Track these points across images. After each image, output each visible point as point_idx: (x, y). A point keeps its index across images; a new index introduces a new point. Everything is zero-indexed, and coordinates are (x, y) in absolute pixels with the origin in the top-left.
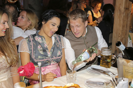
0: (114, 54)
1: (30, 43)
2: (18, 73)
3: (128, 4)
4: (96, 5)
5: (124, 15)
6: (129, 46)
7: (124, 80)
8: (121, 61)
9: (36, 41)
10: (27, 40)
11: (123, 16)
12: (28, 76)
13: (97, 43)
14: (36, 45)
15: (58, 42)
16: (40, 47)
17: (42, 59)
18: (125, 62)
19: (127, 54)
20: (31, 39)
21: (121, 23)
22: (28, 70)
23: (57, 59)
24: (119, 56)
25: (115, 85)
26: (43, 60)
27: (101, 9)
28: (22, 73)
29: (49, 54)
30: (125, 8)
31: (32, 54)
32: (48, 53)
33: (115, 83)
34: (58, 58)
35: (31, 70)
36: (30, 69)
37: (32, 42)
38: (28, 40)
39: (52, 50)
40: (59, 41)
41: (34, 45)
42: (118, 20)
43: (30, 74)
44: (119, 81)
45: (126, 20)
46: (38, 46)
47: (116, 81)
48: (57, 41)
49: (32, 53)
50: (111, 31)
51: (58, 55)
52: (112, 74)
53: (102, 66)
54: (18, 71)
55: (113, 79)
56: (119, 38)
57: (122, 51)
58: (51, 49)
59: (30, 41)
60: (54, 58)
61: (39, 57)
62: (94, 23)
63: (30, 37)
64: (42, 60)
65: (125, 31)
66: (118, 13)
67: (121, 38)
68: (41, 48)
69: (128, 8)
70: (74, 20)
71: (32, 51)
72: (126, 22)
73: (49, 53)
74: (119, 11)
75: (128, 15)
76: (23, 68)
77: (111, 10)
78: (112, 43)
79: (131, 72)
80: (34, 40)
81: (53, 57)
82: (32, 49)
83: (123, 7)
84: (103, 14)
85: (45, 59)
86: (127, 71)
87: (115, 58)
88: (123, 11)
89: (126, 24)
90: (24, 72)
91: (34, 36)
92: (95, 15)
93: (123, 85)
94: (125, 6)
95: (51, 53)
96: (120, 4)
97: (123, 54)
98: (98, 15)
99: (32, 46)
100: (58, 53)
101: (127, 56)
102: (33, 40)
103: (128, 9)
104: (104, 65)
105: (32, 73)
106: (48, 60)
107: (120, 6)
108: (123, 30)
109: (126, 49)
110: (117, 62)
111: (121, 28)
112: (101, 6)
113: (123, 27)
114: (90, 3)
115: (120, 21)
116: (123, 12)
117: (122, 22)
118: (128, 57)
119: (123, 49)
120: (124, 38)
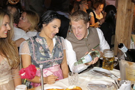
0: (116, 56)
1: (31, 45)
3: (130, 5)
4: (98, 6)
5: (127, 16)
6: (132, 48)
7: (126, 83)
8: (123, 63)
10: (28, 42)
11: (125, 17)
12: (30, 79)
13: (99, 45)
14: (37, 46)
16: (42, 49)
17: (44, 61)
18: (127, 64)
19: (129, 56)
20: (32, 41)
23: (59, 60)
24: (121, 58)
25: (117, 88)
27: (103, 10)
29: (50, 56)
30: (127, 10)
33: (118, 86)
39: (54, 51)
41: (35, 46)
42: (121, 21)
43: (32, 76)
44: (122, 83)
46: (40, 48)
47: (119, 83)
48: (58, 42)
50: (113, 33)
52: (114, 76)
53: (105, 69)
54: (19, 73)
55: (115, 82)
56: (121, 40)
57: (125, 53)
59: (31, 43)
60: (56, 59)
61: (41, 59)
62: (96, 24)
64: (44, 62)
65: (128, 33)
66: (121, 14)
67: (123, 40)
69: (130, 9)
70: (76, 21)
73: (51, 55)
74: (121, 12)
75: (130, 16)
77: (113, 11)
78: (114, 45)
79: (134, 75)
80: (35, 42)
83: (126, 8)
84: (105, 15)
85: (47, 61)
86: (129, 73)
87: (117, 60)
88: (126, 12)
89: (128, 26)
91: (35, 38)
92: (97, 17)
93: (126, 87)
94: (127, 7)
96: (122, 5)
98: (100, 17)
102: (34, 42)
104: (107, 67)
105: (34, 76)
106: (49, 62)
107: (122, 7)
108: (125, 32)
109: (128, 51)
110: (120, 64)
111: (123, 30)
112: (103, 7)
113: (126, 28)
114: (92, 4)
116: (125, 13)
117: (124, 24)
118: (130, 60)
119: (126, 51)
120: (126, 39)
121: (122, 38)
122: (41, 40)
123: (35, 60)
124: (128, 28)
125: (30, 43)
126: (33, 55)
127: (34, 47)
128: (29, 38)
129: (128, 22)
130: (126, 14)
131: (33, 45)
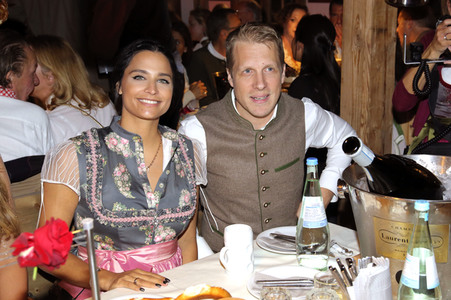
1: (89, 156)
2: (16, 257)
3: (384, 15)
5: (374, 51)
7: (374, 265)
9: (108, 149)
10: (79, 143)
11: (369, 56)
12: (50, 265)
13: (298, 161)
14: (109, 163)
15: (185, 162)
16: (123, 173)
17: (127, 216)
20: (93, 142)
21: (365, 80)
22: (47, 244)
23: (177, 219)
25: (346, 281)
26: (129, 219)
28: (27, 257)
29: (150, 200)
30: (374, 29)
31: (93, 194)
32: (149, 195)
33: (348, 277)
34: (180, 215)
35: (60, 242)
36: (57, 239)
37: (94, 152)
38: (82, 144)
39: (162, 185)
40: (187, 158)
41: (100, 163)
42: (355, 69)
43: (56, 256)
44: (362, 267)
45: (382, 69)
46: (117, 169)
47: (350, 267)
48: (181, 157)
49: (93, 190)
51: (182, 204)
52: (340, 250)
55: (339, 263)
56: (362, 130)
58: (159, 183)
59: (88, 150)
60: (169, 215)
61: (118, 207)
63: (90, 134)
64: (126, 220)
65: (381, 107)
66: (354, 47)
67: (368, 131)
68: (126, 178)
69: (384, 27)
71: (94, 186)
72: (381, 75)
73: (153, 197)
74: (355, 39)
75: (386, 51)
76: (30, 240)
80: (103, 146)
81: (163, 213)
82: (94, 178)
83: (369, 24)
86: (386, 234)
87: (346, 194)
88: (370, 37)
89: (382, 82)
90: (34, 252)
91: (103, 133)
93: (373, 278)
95: (158, 194)
96: (358, 17)
97: (370, 179)
99: (95, 167)
100: (182, 199)
101: (384, 186)
102: (97, 148)
103: (386, 30)
105: (64, 254)
106: (145, 223)
107: (358, 23)
108: (371, 104)
111: (366, 97)
113: (373, 91)
115: (360, 72)
116: (370, 42)
117: (367, 76)
118: (386, 189)
120: (378, 128)
121: (362, 125)
122: (125, 141)
123: (97, 211)
124: (381, 90)
125: (85, 149)
126: (90, 191)
127: (95, 163)
128: (85, 133)
129: (378, 70)
130: (372, 44)
131: (94, 155)
